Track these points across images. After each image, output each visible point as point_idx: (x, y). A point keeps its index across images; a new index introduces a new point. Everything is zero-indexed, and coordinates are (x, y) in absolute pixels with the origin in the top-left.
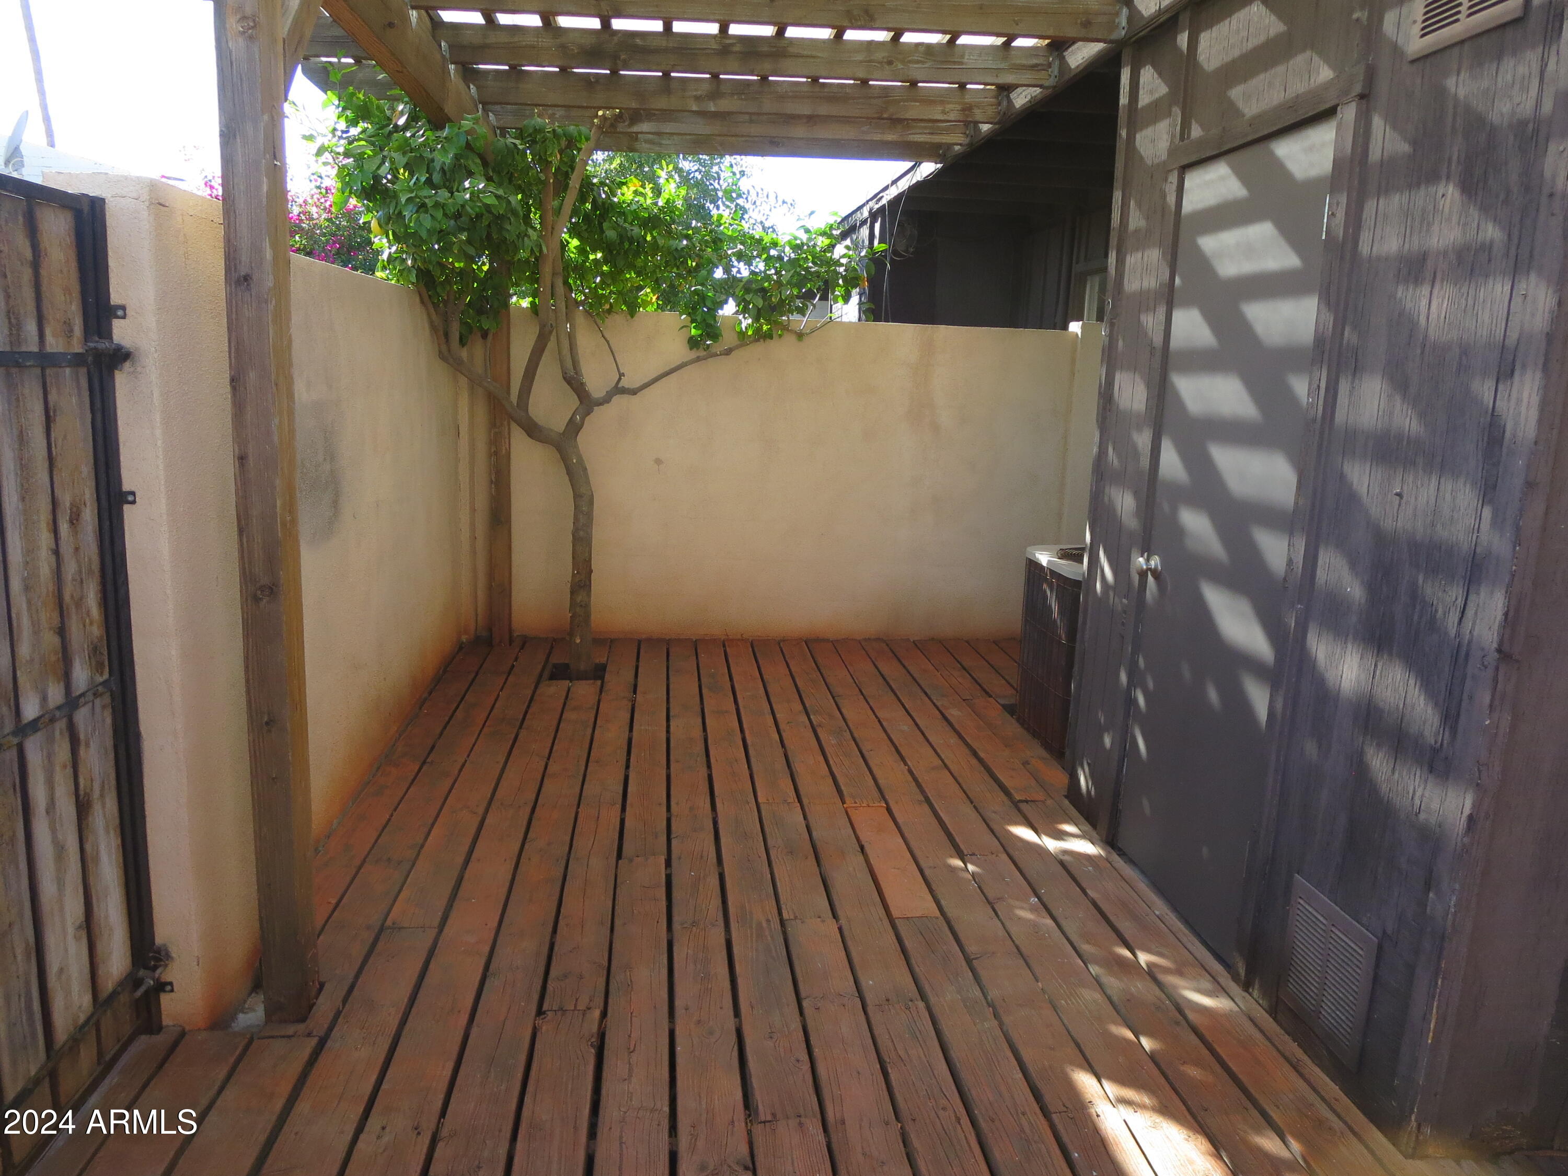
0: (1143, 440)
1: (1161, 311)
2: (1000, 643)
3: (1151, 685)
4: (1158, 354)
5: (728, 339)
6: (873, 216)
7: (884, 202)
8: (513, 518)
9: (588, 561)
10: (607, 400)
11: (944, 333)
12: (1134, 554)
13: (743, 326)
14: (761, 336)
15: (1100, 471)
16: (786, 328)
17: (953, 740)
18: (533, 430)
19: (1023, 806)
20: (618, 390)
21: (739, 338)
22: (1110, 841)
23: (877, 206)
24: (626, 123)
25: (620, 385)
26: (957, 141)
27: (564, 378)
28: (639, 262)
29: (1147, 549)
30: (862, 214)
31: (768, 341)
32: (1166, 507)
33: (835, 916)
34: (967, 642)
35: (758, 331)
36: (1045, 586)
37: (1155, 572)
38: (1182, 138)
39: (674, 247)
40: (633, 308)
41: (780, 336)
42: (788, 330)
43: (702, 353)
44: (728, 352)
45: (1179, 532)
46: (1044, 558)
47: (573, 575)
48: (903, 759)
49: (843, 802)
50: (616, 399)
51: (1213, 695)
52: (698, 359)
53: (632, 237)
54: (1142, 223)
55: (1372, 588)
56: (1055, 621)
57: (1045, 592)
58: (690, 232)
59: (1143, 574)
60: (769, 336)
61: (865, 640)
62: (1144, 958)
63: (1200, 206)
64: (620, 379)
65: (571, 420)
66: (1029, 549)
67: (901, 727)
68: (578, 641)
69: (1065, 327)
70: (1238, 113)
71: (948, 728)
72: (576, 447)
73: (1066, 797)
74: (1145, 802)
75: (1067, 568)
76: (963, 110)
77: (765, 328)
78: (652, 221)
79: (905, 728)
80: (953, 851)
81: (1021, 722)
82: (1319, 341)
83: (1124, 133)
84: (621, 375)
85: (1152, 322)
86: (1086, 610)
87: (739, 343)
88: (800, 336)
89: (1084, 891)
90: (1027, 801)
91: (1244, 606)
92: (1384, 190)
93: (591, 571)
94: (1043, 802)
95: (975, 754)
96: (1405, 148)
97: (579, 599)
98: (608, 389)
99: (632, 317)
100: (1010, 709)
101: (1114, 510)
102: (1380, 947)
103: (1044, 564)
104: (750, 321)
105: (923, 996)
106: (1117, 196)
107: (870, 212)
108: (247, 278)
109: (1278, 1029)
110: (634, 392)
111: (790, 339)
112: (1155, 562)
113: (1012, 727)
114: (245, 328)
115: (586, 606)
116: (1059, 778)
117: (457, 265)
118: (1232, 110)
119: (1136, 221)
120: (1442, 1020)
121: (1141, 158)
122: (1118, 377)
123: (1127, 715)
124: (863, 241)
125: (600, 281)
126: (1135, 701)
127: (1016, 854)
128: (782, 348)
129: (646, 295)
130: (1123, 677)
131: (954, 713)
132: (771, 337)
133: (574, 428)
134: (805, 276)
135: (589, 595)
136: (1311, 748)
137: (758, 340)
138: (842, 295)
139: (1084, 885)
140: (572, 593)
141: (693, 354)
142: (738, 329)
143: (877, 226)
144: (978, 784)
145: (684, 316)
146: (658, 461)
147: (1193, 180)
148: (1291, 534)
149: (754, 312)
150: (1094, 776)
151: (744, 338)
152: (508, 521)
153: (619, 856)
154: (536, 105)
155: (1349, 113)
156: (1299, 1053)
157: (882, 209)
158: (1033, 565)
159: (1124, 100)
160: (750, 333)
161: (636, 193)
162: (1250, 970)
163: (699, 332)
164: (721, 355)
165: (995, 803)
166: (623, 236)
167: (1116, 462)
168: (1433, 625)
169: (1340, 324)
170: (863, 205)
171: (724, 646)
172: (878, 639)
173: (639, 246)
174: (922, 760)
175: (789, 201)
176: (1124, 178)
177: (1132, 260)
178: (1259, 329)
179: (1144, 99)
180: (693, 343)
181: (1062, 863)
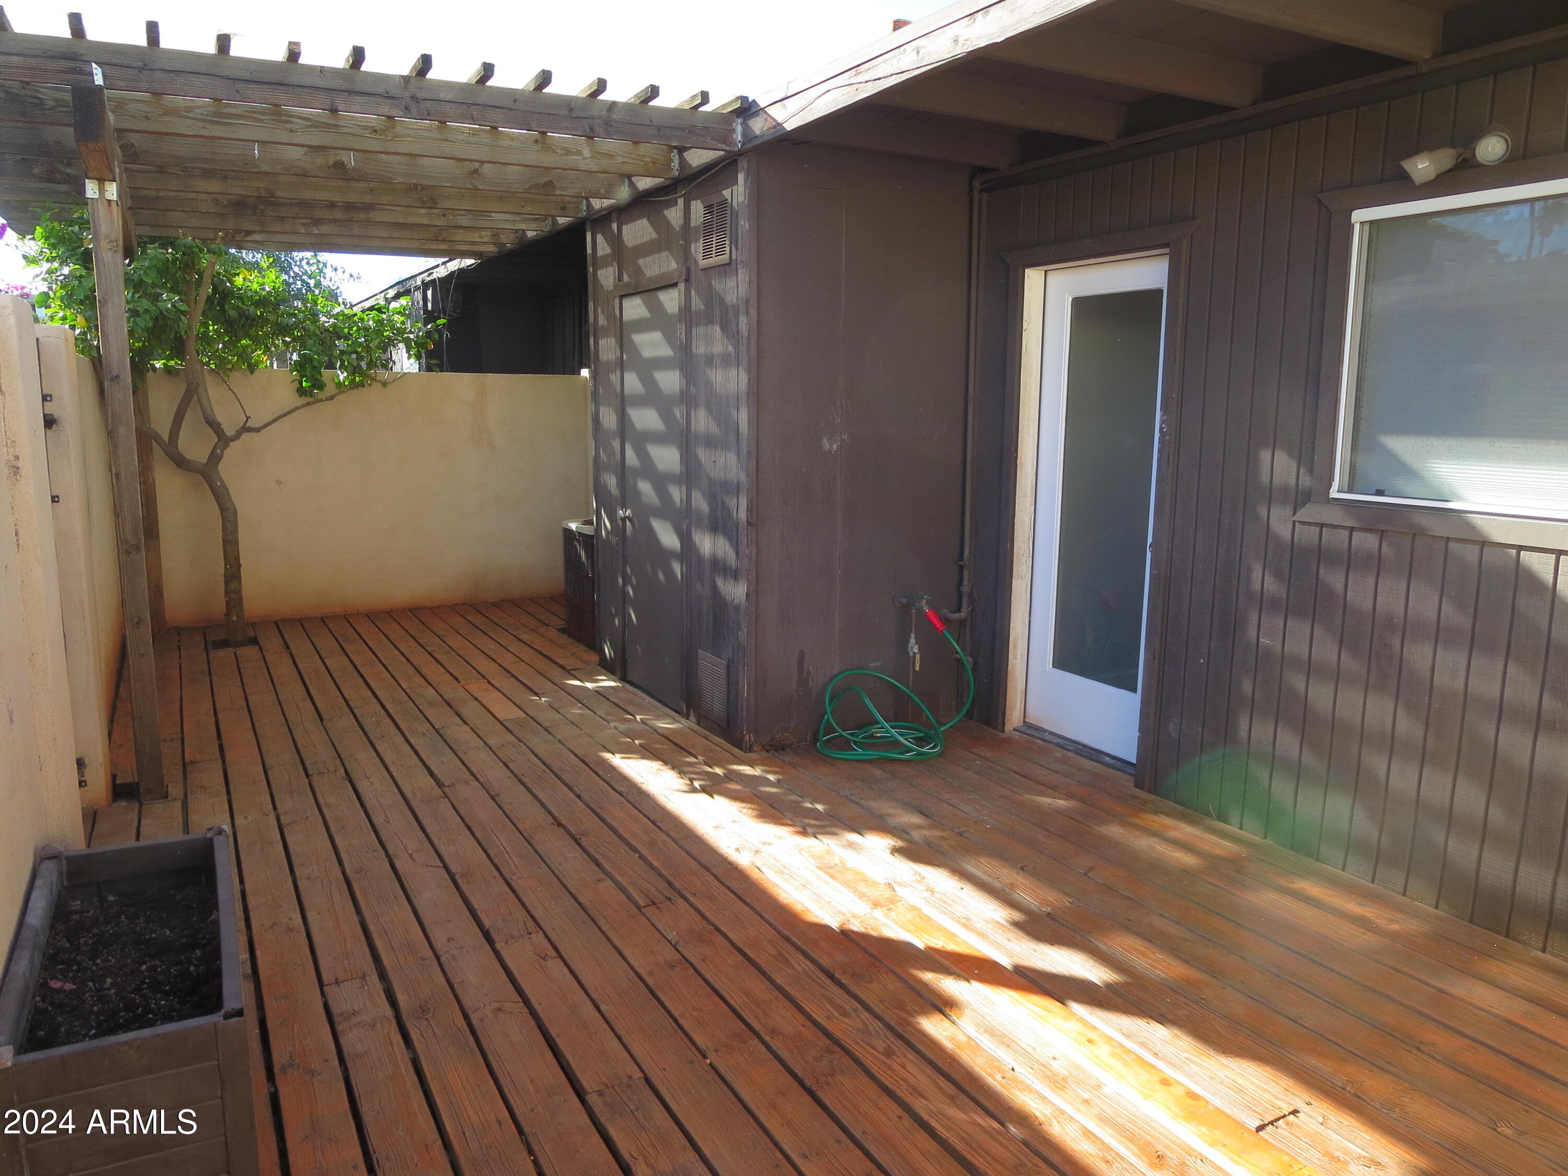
0: (616, 444)
1: (618, 372)
2: (552, 598)
3: (634, 582)
4: (619, 398)
5: (330, 389)
6: (425, 285)
7: (435, 276)
8: (161, 534)
9: (237, 558)
10: (237, 436)
11: (492, 379)
12: (619, 508)
13: (341, 378)
14: (354, 385)
15: (598, 466)
16: (373, 379)
17: (526, 649)
18: (181, 462)
19: (573, 672)
20: (245, 429)
21: (337, 387)
22: (623, 679)
23: (429, 279)
24: (242, 234)
25: (247, 426)
26: (491, 249)
27: (207, 422)
28: (252, 332)
29: (624, 506)
30: (416, 282)
31: (360, 389)
32: (632, 482)
33: (466, 723)
34: (531, 599)
35: (352, 382)
36: (575, 543)
37: (629, 518)
38: (619, 280)
39: (285, 323)
40: (252, 368)
41: (370, 385)
42: (375, 380)
43: (309, 399)
44: (331, 398)
45: (637, 493)
46: (573, 526)
47: (226, 569)
48: (494, 660)
49: (459, 683)
50: (246, 436)
51: (661, 576)
52: (308, 404)
53: (249, 315)
54: (605, 323)
55: (710, 505)
56: (584, 563)
57: (576, 546)
58: (296, 312)
59: (624, 520)
60: (361, 384)
61: (454, 605)
62: (638, 717)
63: (631, 318)
64: (247, 420)
65: (213, 453)
66: (563, 522)
67: (490, 647)
68: (235, 619)
69: (579, 374)
70: (643, 274)
71: (522, 644)
72: (218, 473)
73: (599, 665)
74: (638, 648)
75: (589, 530)
76: (493, 235)
77: (357, 379)
78: (262, 302)
79: (493, 647)
80: (531, 694)
81: (571, 635)
82: (681, 391)
83: (591, 270)
84: (248, 418)
85: (614, 378)
86: (598, 548)
87: (337, 391)
88: (385, 384)
89: (609, 700)
90: (575, 669)
91: (669, 526)
92: (698, 325)
93: (240, 566)
94: (585, 668)
95: (541, 653)
96: (703, 307)
97: (233, 587)
98: (238, 429)
99: (252, 374)
100: (563, 631)
101: (607, 487)
102: (728, 667)
103: (574, 529)
104: (345, 374)
105: (521, 741)
106: (591, 305)
107: (423, 281)
108: (117, 377)
109: (700, 728)
110: (258, 430)
111: (376, 386)
112: (628, 512)
113: (564, 639)
114: (117, 404)
115: (239, 592)
116: (595, 658)
117: (136, 344)
118: (638, 271)
119: (602, 321)
120: (749, 685)
121: (601, 285)
122: (601, 409)
123: (624, 603)
124: (418, 302)
125: (223, 347)
126: (628, 593)
127: (569, 691)
128: (371, 393)
129: (258, 356)
130: (620, 581)
131: (525, 637)
132: (363, 386)
133: (215, 458)
134: (388, 343)
135: (240, 583)
136: (698, 586)
137: (352, 389)
138: (414, 354)
139: (608, 697)
140: (226, 583)
141: (304, 400)
142: (337, 381)
143: (429, 293)
144: (544, 665)
145: (294, 373)
146: (279, 482)
147: (627, 303)
148: (680, 486)
149: (349, 369)
150: (613, 647)
151: (341, 387)
152: (157, 536)
153: (321, 719)
154: (180, 227)
155: (682, 286)
156: (707, 733)
157: (433, 282)
158: (568, 531)
159: (589, 251)
160: (347, 383)
161: (244, 279)
162: (688, 709)
163: (309, 384)
164: (326, 400)
165: (555, 673)
166: (243, 315)
167: (605, 459)
168: (730, 516)
169: (688, 383)
170: (416, 276)
171: (345, 618)
172: (464, 604)
173: (251, 321)
174: (506, 659)
175: (355, 275)
176: (594, 294)
177: (602, 343)
178: (661, 384)
179: (600, 253)
180: (301, 391)
181: (597, 692)
